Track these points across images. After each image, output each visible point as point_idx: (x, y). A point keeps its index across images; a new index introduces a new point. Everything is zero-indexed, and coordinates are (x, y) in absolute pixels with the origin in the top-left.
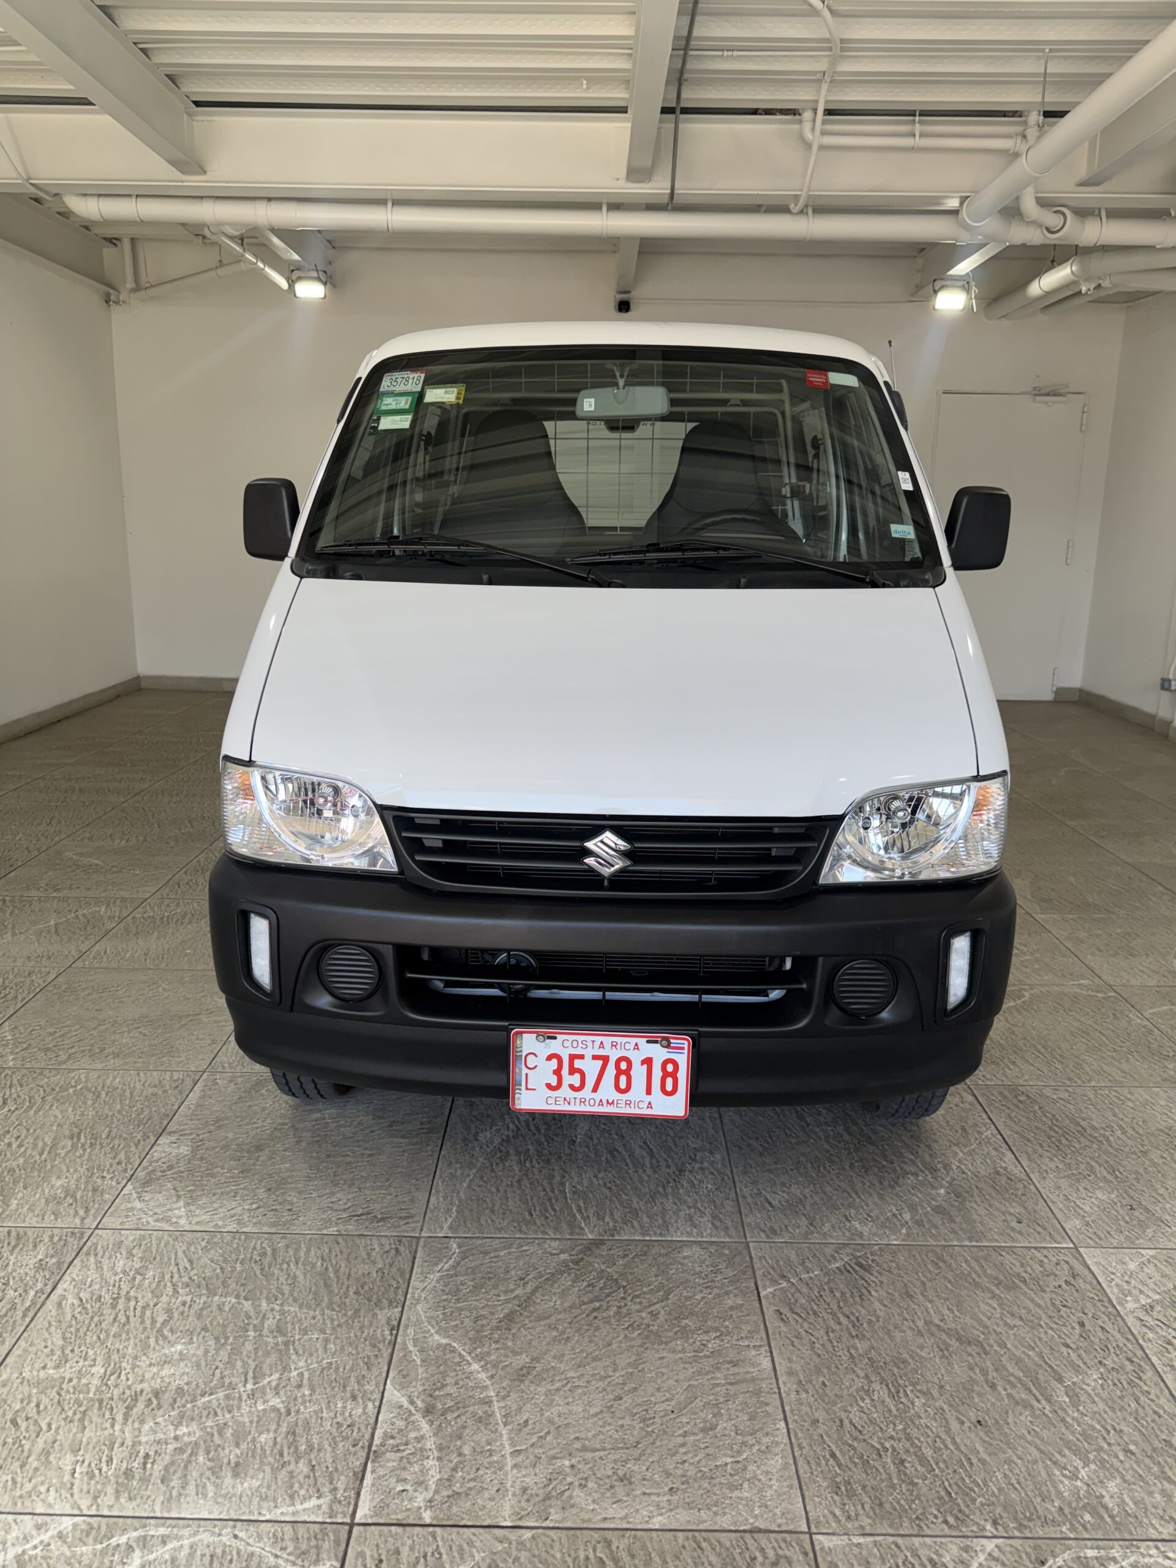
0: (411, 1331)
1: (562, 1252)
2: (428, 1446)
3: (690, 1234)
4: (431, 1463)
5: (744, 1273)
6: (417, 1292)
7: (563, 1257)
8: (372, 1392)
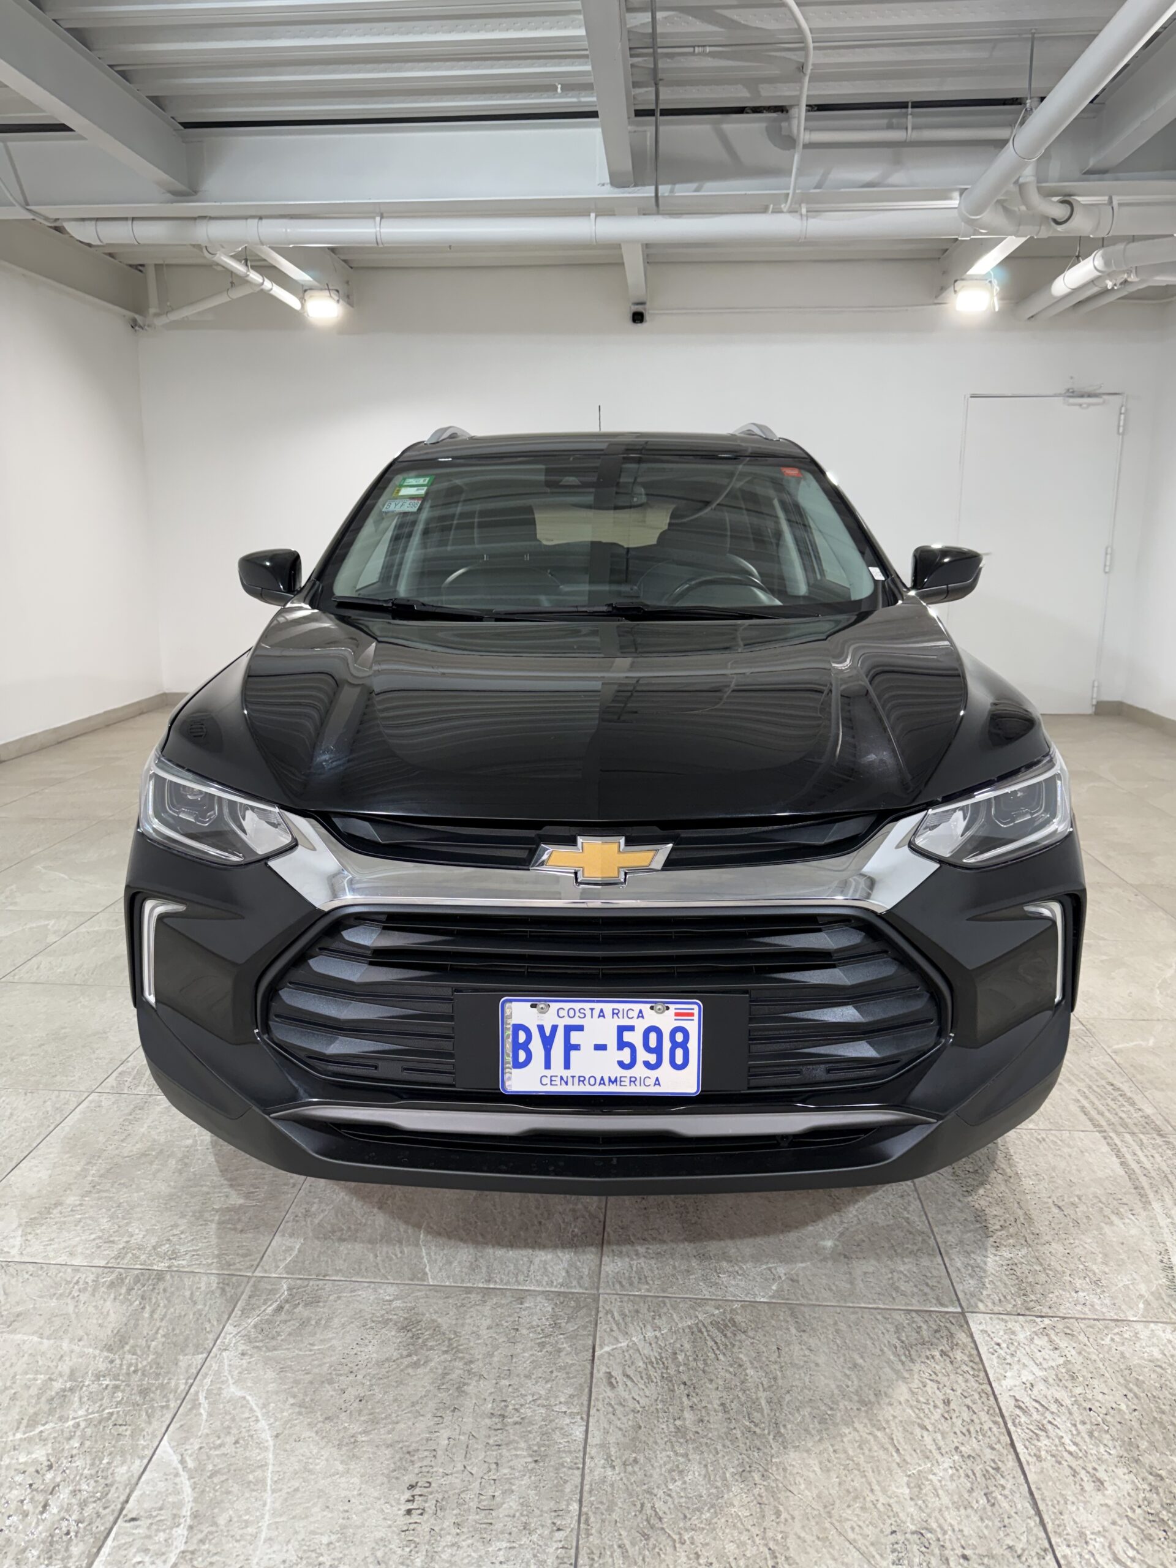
0: (208, 1380)
1: (397, 1298)
2: (184, 1513)
3: (539, 1283)
4: (181, 1531)
5: (585, 1327)
6: (228, 1337)
7: (397, 1303)
8: (144, 1448)
